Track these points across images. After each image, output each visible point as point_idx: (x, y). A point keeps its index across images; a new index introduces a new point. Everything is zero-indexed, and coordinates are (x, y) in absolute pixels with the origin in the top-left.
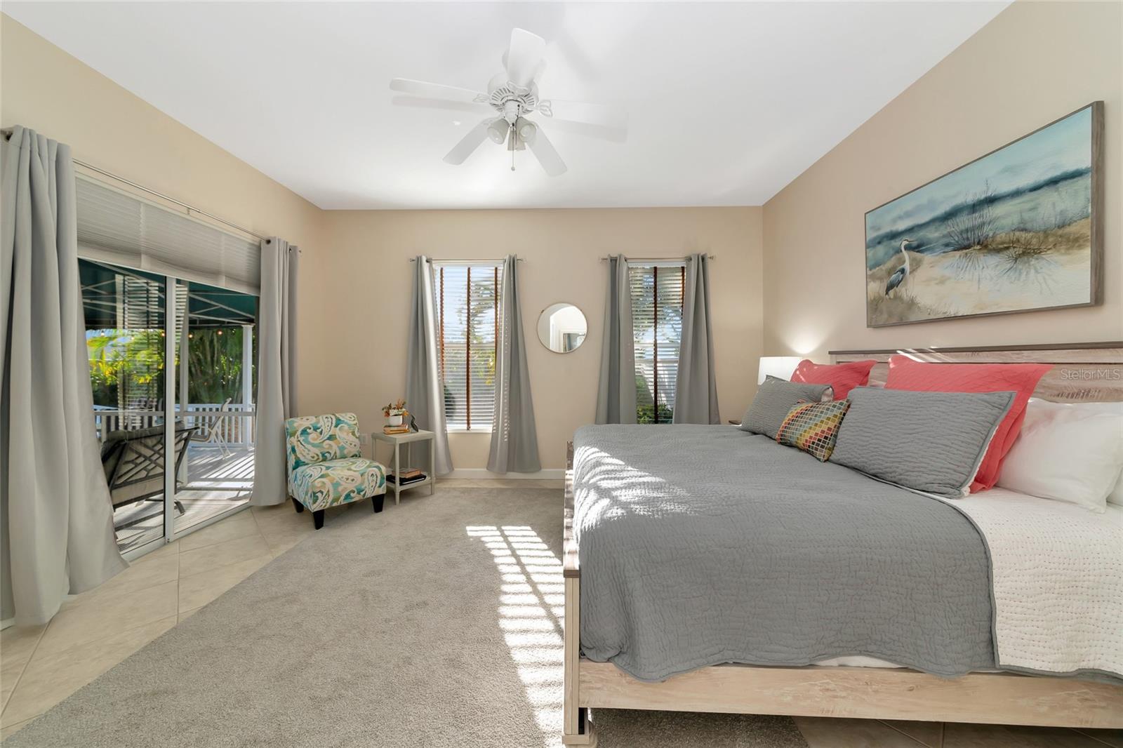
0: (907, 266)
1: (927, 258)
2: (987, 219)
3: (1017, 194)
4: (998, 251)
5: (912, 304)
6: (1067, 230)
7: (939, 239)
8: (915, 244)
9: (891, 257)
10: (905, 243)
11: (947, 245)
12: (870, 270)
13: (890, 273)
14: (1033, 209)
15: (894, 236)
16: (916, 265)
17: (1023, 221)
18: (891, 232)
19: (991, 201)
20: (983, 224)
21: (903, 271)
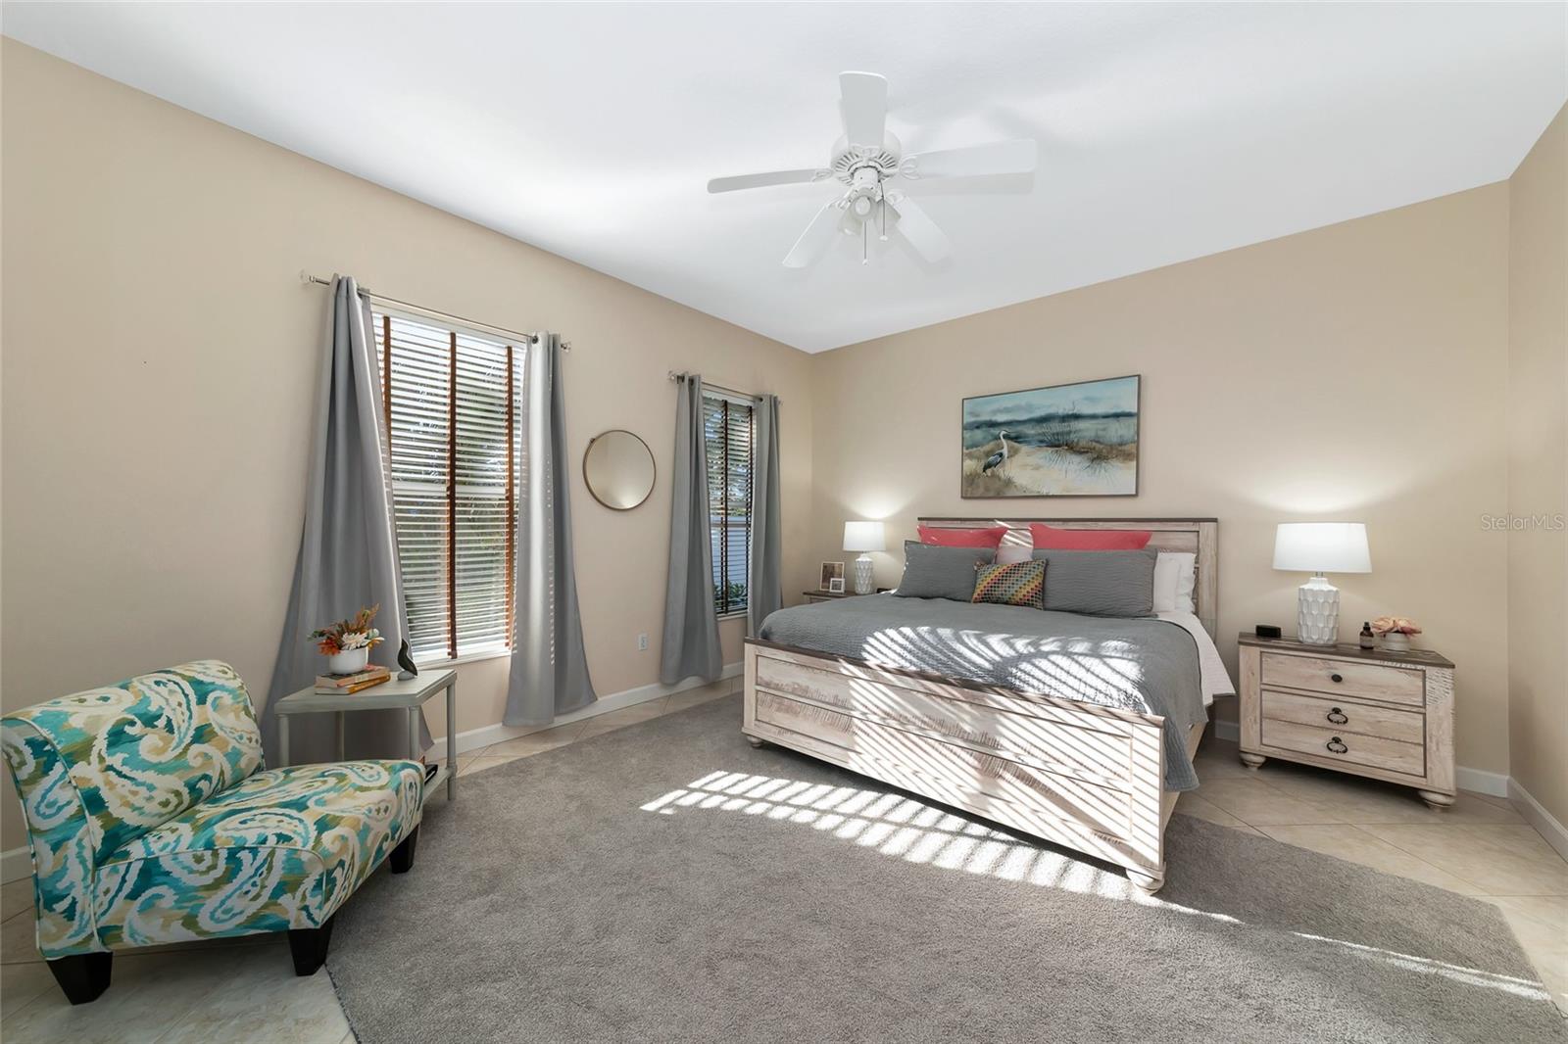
0: (1005, 451)
1: (1024, 448)
2: (1074, 430)
3: (1094, 417)
4: (1080, 453)
5: (1009, 482)
6: (1123, 448)
7: (1033, 436)
8: (1013, 435)
9: (990, 441)
10: (1003, 433)
11: (1041, 441)
12: (967, 449)
13: (988, 454)
14: (1104, 430)
15: (993, 424)
16: (1013, 453)
17: (1097, 436)
18: (990, 421)
19: (1077, 417)
20: (1069, 432)
21: (1001, 455)
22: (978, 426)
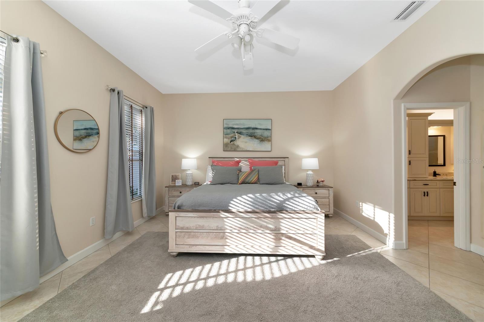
0: (237, 137)
1: (242, 136)
2: (256, 132)
3: (261, 129)
4: (258, 139)
5: (238, 146)
6: (268, 138)
7: (245, 133)
8: (239, 132)
9: (232, 133)
10: (236, 131)
11: (247, 135)
12: (225, 135)
13: (232, 137)
14: (263, 133)
15: (233, 128)
16: (239, 137)
17: (262, 135)
18: (232, 127)
19: (256, 129)
20: (255, 133)
21: (236, 138)
22: (229, 128)
